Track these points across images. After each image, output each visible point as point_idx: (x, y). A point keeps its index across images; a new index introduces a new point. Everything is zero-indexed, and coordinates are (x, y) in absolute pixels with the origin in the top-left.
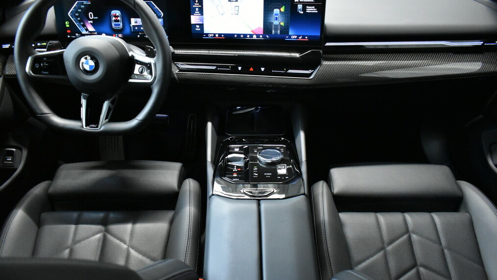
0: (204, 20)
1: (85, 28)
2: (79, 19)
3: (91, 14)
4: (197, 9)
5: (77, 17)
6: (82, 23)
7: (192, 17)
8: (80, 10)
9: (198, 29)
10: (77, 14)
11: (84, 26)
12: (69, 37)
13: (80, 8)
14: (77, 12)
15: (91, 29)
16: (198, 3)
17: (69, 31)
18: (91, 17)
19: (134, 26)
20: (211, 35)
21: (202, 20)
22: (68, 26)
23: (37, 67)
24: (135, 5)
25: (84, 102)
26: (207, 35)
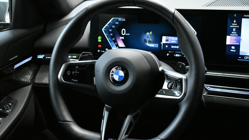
0: (241, 41)
1: (116, 43)
2: (111, 34)
3: (124, 31)
4: (234, 30)
5: (110, 33)
6: (113, 39)
7: (228, 38)
8: (114, 27)
9: (233, 51)
10: (110, 30)
11: (115, 41)
12: (99, 51)
13: (114, 24)
14: (111, 28)
15: (121, 44)
16: (236, 23)
17: (100, 46)
18: (123, 33)
19: (165, 44)
20: (247, 58)
21: (239, 41)
22: (100, 41)
23: (69, 74)
24: (173, 19)
25: (106, 114)
26: (243, 57)
